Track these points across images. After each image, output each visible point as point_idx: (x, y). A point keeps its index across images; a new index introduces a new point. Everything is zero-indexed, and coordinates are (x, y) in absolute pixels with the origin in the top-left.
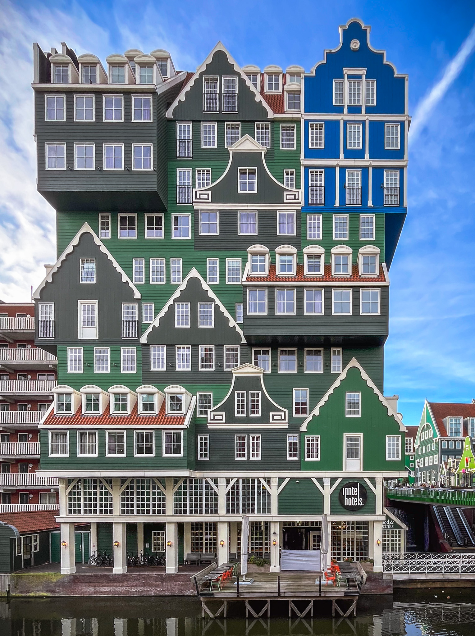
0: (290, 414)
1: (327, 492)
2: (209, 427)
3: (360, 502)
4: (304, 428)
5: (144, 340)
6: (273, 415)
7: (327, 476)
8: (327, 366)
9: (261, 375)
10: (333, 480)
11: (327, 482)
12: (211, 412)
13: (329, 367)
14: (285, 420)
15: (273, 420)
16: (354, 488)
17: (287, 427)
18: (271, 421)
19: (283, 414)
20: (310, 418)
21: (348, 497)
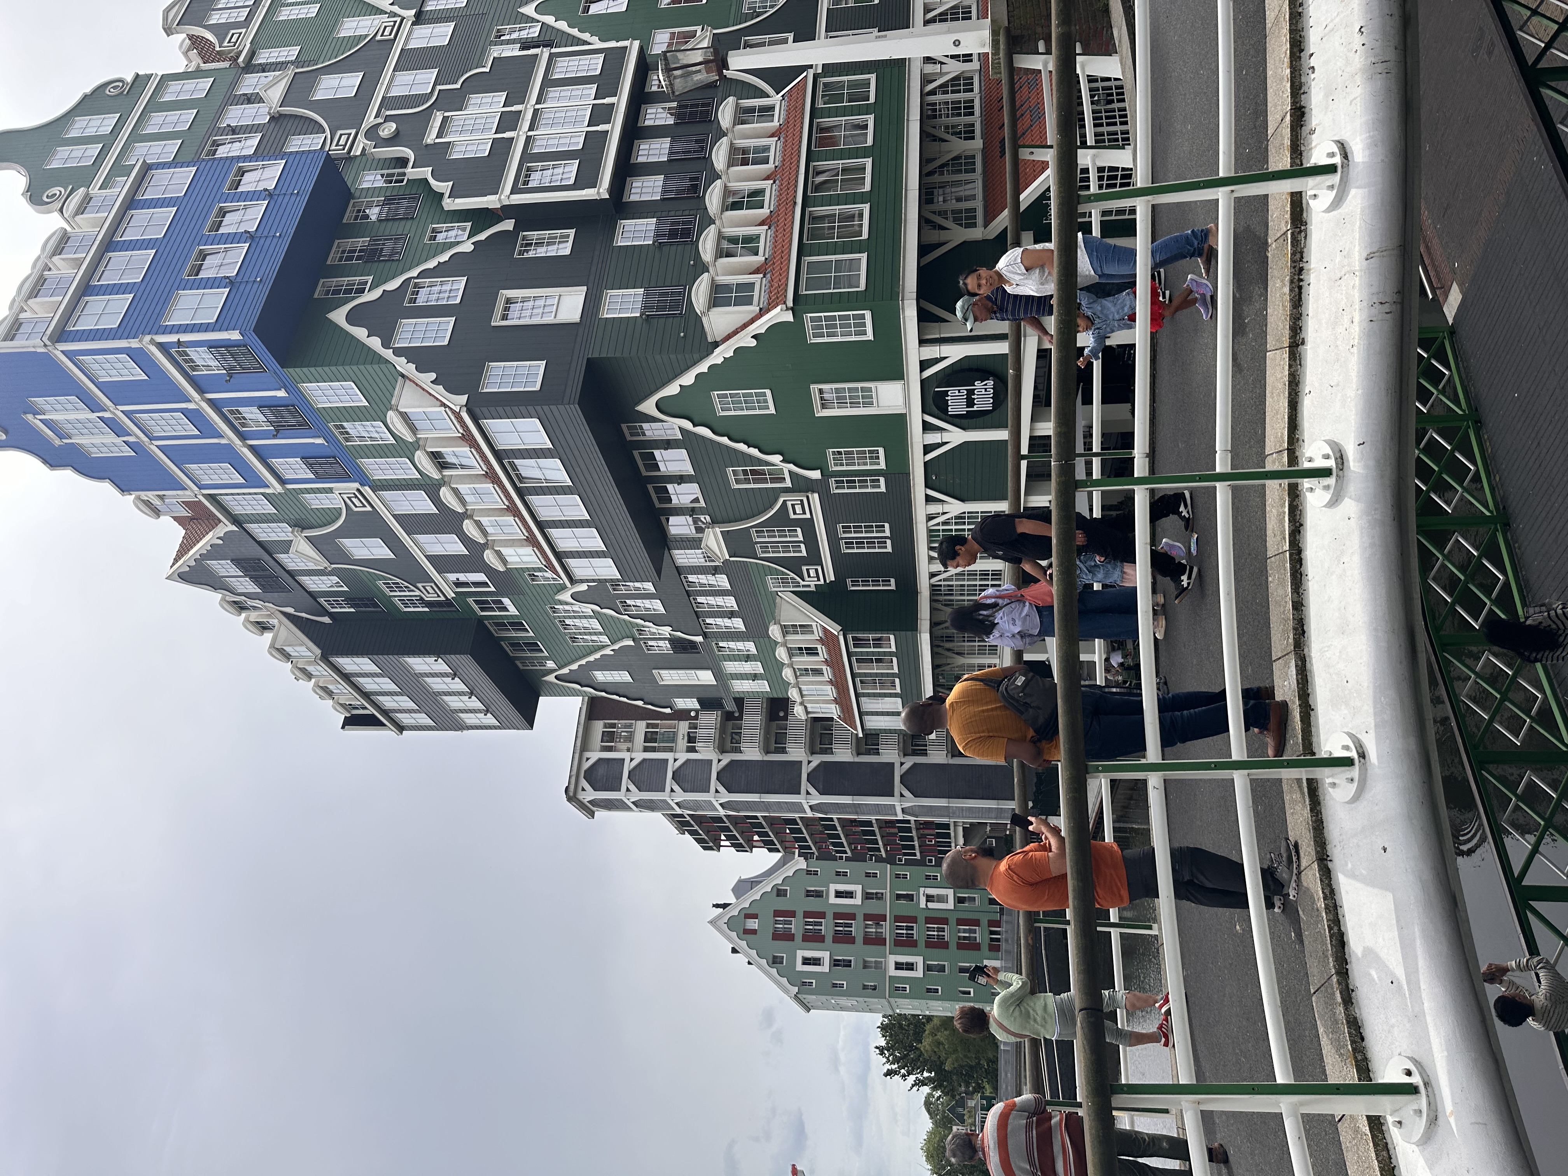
0: (786, 490)
1: (955, 437)
2: (833, 579)
3: (986, 385)
4: (816, 475)
5: (699, 639)
6: (795, 513)
7: (917, 438)
8: (668, 444)
9: (718, 530)
10: (927, 427)
11: (933, 438)
12: (803, 580)
13: (671, 442)
14: (802, 501)
15: (804, 513)
16: (948, 396)
17: (816, 496)
18: (808, 516)
19: (789, 504)
20: (791, 466)
21: (970, 403)
